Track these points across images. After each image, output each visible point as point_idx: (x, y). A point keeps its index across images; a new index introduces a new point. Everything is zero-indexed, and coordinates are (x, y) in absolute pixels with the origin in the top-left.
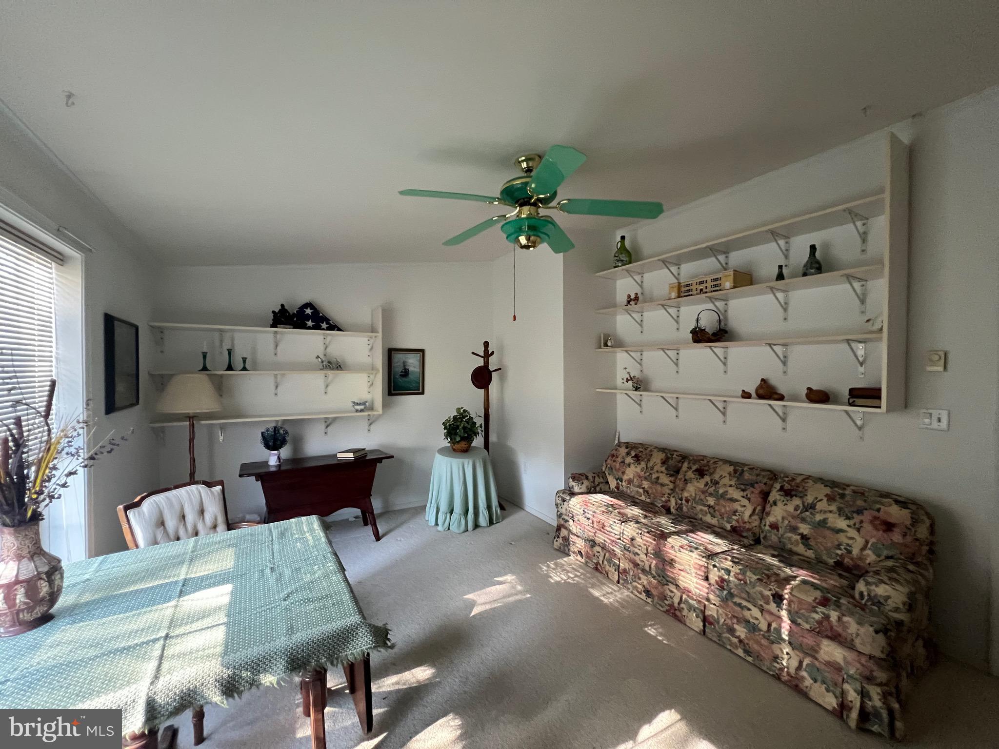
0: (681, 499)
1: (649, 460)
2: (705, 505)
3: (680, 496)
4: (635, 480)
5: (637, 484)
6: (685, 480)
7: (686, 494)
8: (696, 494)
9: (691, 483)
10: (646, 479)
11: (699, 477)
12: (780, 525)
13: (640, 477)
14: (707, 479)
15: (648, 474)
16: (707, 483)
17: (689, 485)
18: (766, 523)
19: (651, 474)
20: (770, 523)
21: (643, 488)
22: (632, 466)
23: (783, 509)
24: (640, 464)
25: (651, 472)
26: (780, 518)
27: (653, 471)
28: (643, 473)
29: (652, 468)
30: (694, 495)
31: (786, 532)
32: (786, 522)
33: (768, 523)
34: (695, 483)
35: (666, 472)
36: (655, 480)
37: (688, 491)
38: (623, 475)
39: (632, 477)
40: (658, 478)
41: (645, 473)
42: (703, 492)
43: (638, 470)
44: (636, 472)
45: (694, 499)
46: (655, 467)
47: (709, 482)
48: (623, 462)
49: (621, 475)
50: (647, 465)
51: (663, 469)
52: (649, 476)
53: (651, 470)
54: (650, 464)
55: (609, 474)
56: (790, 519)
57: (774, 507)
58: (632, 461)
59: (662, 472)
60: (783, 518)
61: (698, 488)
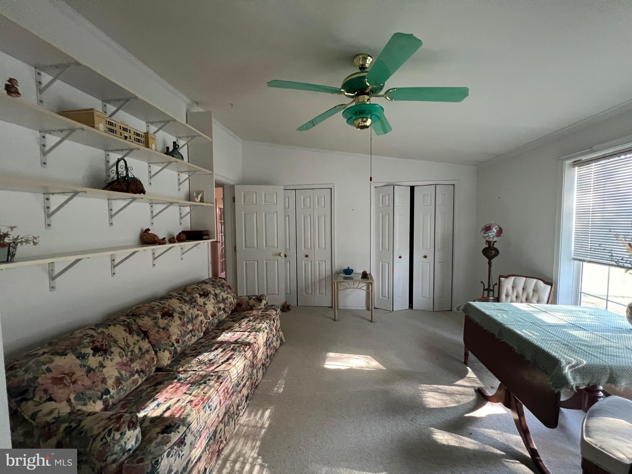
0: (173, 345)
1: (116, 342)
2: (188, 333)
3: (171, 344)
4: (123, 372)
5: (128, 374)
6: (163, 329)
7: (174, 338)
8: (180, 331)
9: (170, 327)
10: (132, 360)
11: (171, 318)
12: (215, 312)
13: (125, 365)
14: (176, 315)
15: (129, 353)
16: (179, 317)
17: (170, 329)
18: (209, 317)
19: (132, 351)
20: (211, 315)
21: (137, 371)
22: (107, 363)
23: (211, 304)
24: (112, 352)
25: (131, 349)
26: (213, 309)
27: (132, 347)
28: (125, 357)
29: (128, 345)
30: (179, 333)
31: (218, 313)
32: (216, 308)
33: (210, 316)
34: (172, 323)
35: (140, 338)
36: (140, 353)
37: (174, 333)
38: (106, 384)
39: (116, 374)
40: (140, 349)
41: (127, 356)
42: (183, 325)
43: (117, 359)
44: (118, 364)
45: (182, 336)
46: (128, 341)
47: (180, 316)
48: (90, 370)
49: (104, 385)
50: (119, 347)
51: (136, 338)
52: (132, 354)
53: (128, 347)
54: (122, 343)
55: (85, 405)
56: (216, 305)
57: (206, 306)
58: (101, 358)
59: (138, 341)
60: (214, 308)
61: (178, 325)
